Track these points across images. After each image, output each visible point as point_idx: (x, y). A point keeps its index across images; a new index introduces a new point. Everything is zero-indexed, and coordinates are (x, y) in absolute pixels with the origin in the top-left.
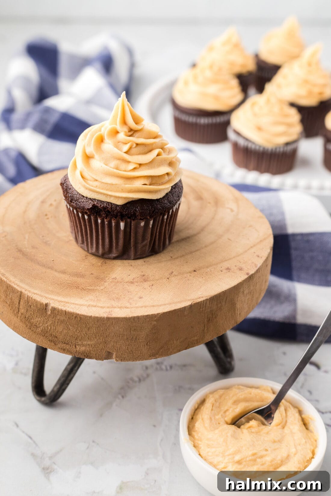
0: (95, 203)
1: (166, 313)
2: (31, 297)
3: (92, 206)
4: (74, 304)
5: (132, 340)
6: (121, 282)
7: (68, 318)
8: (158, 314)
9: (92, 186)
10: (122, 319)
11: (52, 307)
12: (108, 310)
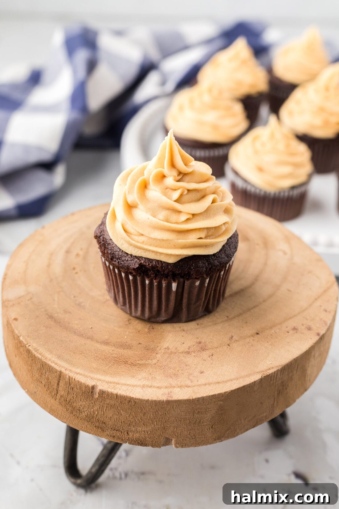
0: (142, 262)
1: (235, 390)
2: (74, 378)
3: (139, 265)
4: (125, 385)
5: (195, 423)
6: (175, 353)
7: (120, 402)
8: (225, 393)
9: (138, 242)
10: (184, 401)
11: (100, 390)
12: (166, 391)
